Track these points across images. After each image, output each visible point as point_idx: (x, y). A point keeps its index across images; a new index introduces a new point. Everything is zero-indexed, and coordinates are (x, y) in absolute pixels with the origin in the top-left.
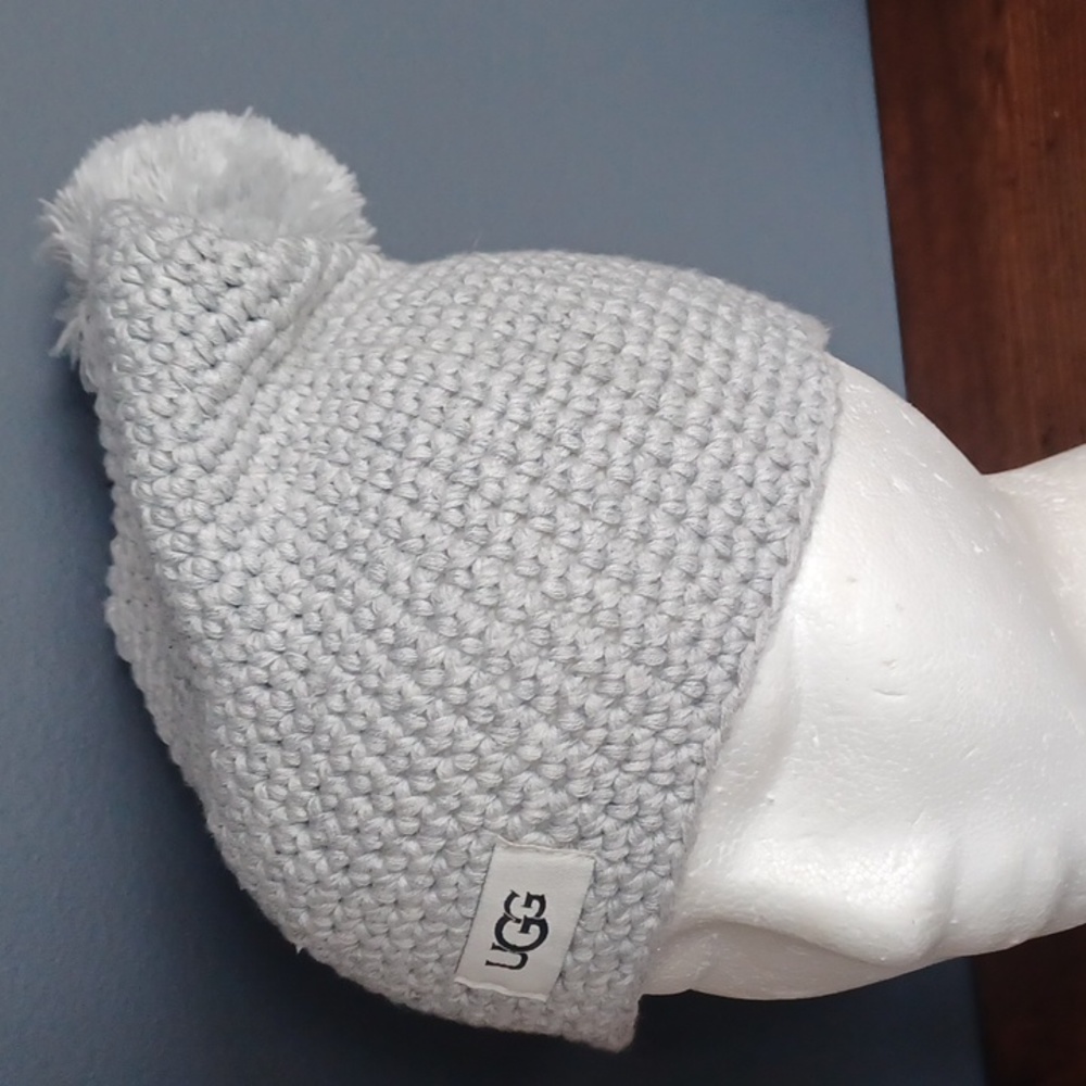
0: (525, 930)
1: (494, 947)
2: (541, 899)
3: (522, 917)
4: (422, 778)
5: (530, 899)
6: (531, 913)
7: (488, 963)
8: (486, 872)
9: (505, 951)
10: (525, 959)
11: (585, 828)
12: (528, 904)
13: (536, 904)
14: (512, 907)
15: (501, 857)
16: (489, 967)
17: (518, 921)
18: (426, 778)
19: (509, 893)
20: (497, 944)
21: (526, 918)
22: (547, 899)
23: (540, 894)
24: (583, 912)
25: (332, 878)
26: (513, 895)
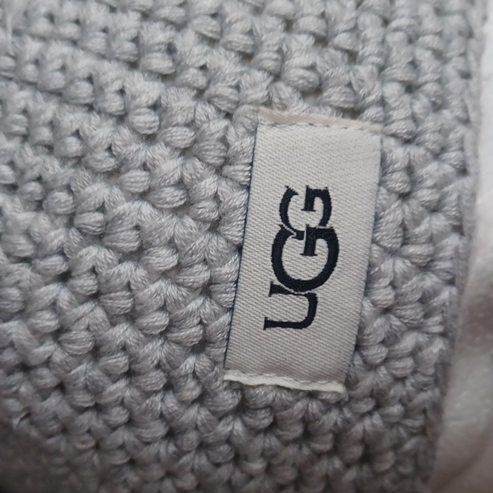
0: (309, 250)
1: (274, 290)
2: (325, 195)
3: (303, 229)
4: (155, 54)
5: (311, 195)
6: (314, 219)
7: (269, 324)
8: (251, 164)
9: (288, 293)
10: (313, 301)
11: (361, 92)
12: (309, 206)
13: (318, 203)
14: (290, 213)
15: (267, 135)
16: (271, 331)
17: (300, 236)
18: (159, 55)
19: (284, 190)
20: (277, 282)
21: (308, 227)
22: (331, 194)
23: (322, 188)
24: (377, 218)
25: (52, 234)
26: (290, 194)
